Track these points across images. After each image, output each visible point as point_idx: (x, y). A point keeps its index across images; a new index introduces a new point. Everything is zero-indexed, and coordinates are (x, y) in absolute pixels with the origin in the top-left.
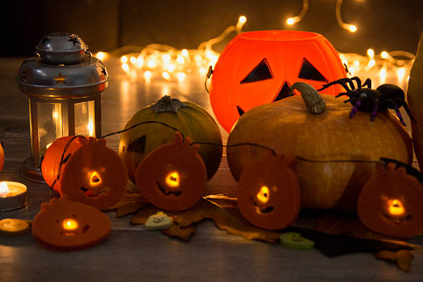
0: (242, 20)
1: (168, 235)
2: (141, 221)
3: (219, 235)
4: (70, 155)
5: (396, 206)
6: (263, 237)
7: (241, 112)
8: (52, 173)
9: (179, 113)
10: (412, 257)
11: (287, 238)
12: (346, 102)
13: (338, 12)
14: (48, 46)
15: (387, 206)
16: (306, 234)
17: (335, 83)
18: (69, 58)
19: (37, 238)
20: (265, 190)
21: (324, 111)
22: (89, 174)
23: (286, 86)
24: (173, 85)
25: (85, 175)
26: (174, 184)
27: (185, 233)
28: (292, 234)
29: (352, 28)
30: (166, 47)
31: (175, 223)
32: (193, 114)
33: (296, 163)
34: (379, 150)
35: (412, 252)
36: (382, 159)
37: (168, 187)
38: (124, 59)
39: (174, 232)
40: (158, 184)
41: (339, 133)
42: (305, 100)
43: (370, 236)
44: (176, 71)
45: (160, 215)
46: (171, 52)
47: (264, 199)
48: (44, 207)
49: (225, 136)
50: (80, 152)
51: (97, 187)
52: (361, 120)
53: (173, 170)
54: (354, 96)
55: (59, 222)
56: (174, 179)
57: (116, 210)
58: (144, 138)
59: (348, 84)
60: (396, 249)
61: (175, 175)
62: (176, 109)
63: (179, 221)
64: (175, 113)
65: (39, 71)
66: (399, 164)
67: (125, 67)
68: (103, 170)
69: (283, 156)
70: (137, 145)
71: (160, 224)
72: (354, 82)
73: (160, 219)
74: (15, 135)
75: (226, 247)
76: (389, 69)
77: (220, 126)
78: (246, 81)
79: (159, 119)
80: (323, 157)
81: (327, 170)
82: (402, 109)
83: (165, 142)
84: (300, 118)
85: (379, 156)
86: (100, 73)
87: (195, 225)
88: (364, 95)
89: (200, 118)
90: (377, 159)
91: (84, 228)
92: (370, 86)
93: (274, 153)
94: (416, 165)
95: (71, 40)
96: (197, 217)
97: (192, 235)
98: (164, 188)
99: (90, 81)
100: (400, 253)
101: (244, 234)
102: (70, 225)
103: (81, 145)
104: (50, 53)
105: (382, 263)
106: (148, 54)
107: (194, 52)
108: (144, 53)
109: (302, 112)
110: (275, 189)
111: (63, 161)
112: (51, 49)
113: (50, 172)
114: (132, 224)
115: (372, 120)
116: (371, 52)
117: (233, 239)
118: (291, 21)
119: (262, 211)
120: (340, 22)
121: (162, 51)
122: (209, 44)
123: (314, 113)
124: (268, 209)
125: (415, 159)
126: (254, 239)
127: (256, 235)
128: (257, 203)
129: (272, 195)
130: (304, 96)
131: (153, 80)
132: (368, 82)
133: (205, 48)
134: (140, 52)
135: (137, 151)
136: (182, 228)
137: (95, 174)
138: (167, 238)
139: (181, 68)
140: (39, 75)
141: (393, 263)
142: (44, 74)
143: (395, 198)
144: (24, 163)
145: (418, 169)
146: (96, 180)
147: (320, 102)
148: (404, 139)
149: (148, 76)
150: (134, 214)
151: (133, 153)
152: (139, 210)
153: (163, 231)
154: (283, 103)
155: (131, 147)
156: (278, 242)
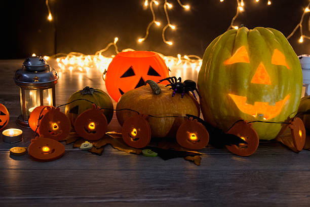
0: (116, 39)
1: (91, 152)
2: (77, 146)
3: (114, 151)
4: (43, 116)
5: (193, 136)
6: (135, 152)
7: (122, 93)
8: (34, 124)
9: (94, 95)
10: (201, 159)
11: (146, 152)
12: (170, 89)
13: (163, 35)
14: (30, 63)
15: (190, 136)
16: (154, 150)
17: (165, 79)
18: (40, 69)
19: (31, 156)
20: (135, 130)
21: (160, 93)
22: (53, 124)
23: (142, 79)
24: (84, 74)
25: (51, 125)
26: (93, 128)
27: (99, 151)
28: (148, 150)
29: (170, 43)
30: (79, 54)
31: (94, 146)
32: (100, 95)
33: (149, 118)
34: (185, 111)
35: (200, 156)
36: (187, 115)
37: (89, 129)
38: (58, 60)
39: (93, 150)
40: (85, 128)
41: (168, 104)
42: (152, 88)
43: (182, 150)
44: (85, 66)
45: (87, 143)
46: (82, 56)
47: (135, 135)
48: (33, 141)
49: (115, 104)
50: (47, 114)
51: (57, 131)
52: (177, 97)
53: (92, 121)
54: (174, 86)
55: (41, 148)
56: (93, 126)
57: (65, 141)
58: (77, 107)
59: (171, 80)
60: (193, 155)
61: (93, 124)
62: (92, 92)
63: (95, 145)
64: (92, 95)
65: (25, 75)
66: (194, 117)
67: (59, 65)
68: (59, 122)
69: (143, 115)
70: (74, 110)
71: (87, 147)
72: (174, 79)
73: (87, 145)
74: (10, 103)
75: (118, 157)
76: (188, 64)
77: (112, 99)
78: (123, 76)
79: (84, 98)
80: (161, 115)
81: (163, 120)
82: (195, 91)
83: (87, 109)
84: (150, 96)
85: (185, 113)
86: (55, 76)
87: (103, 147)
88: (178, 85)
89: (104, 97)
90: (185, 116)
91: (52, 151)
92: (180, 81)
93: (139, 113)
94: (201, 117)
95: (40, 60)
96: (104, 143)
97: (102, 152)
98: (88, 130)
99: (50, 80)
100: (196, 157)
101: (126, 150)
102: (46, 149)
103: (48, 111)
104: (30, 66)
105: (188, 162)
106: (70, 57)
107: (93, 56)
108: (68, 57)
109: (151, 93)
110: (139, 130)
111: (40, 118)
112: (31, 65)
113: (33, 124)
114: (74, 148)
115: (182, 98)
116: (179, 56)
117: (121, 153)
118: (140, 40)
119: (134, 140)
120: (164, 41)
121: (77, 55)
122: (100, 52)
123: (156, 94)
124: (136, 139)
125: (201, 114)
126: (130, 153)
127: (131, 151)
128: (131, 136)
129: (138, 133)
130: (151, 86)
131: (74, 71)
132: (180, 79)
133: (98, 54)
134: (66, 56)
135: (74, 113)
136: (97, 149)
137: (55, 124)
138: (90, 153)
139: (87, 64)
140: (25, 77)
141: (192, 162)
142: (28, 77)
143: (193, 132)
144: (18, 118)
145: (203, 119)
146: (55, 127)
147: (158, 88)
148: (196, 105)
149: (71, 69)
150: (74, 142)
151: (72, 114)
152: (76, 141)
153: (89, 150)
154: (141, 88)
155: (71, 111)
156: (142, 154)
